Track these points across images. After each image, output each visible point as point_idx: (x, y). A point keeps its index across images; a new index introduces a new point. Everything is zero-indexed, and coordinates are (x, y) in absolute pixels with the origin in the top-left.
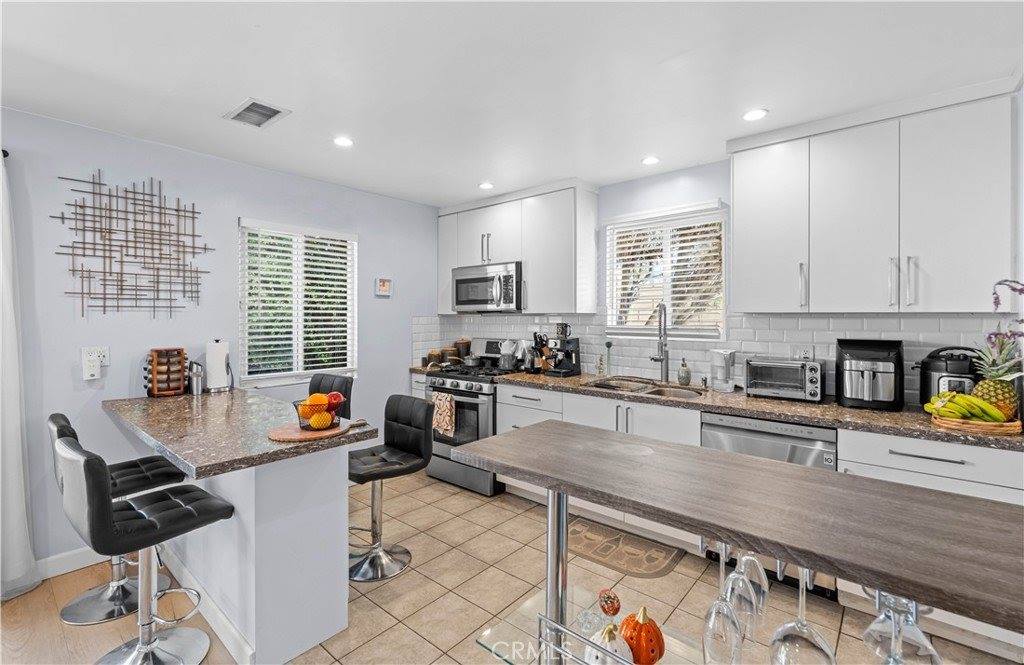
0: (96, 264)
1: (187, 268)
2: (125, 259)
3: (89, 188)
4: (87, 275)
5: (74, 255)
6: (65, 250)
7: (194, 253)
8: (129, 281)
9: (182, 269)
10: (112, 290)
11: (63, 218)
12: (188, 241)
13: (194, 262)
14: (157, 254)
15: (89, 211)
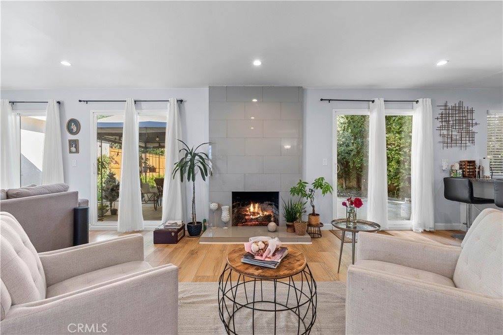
0: (445, 132)
1: (471, 132)
2: (453, 130)
3: (443, 108)
4: (444, 136)
5: (440, 130)
6: (438, 129)
7: (472, 126)
8: (454, 137)
9: (468, 132)
10: (449, 141)
11: (438, 119)
12: (470, 121)
13: (474, 129)
14: (461, 127)
15: (444, 115)
